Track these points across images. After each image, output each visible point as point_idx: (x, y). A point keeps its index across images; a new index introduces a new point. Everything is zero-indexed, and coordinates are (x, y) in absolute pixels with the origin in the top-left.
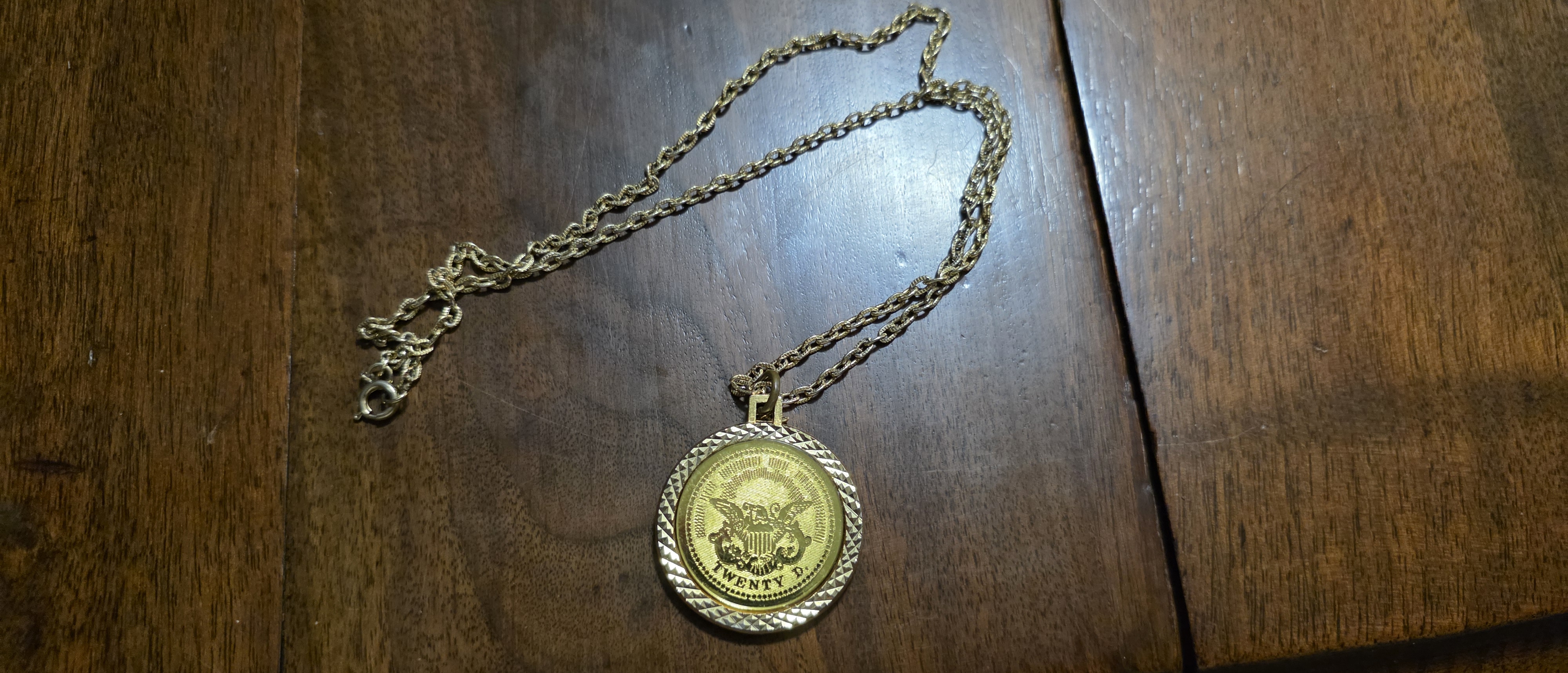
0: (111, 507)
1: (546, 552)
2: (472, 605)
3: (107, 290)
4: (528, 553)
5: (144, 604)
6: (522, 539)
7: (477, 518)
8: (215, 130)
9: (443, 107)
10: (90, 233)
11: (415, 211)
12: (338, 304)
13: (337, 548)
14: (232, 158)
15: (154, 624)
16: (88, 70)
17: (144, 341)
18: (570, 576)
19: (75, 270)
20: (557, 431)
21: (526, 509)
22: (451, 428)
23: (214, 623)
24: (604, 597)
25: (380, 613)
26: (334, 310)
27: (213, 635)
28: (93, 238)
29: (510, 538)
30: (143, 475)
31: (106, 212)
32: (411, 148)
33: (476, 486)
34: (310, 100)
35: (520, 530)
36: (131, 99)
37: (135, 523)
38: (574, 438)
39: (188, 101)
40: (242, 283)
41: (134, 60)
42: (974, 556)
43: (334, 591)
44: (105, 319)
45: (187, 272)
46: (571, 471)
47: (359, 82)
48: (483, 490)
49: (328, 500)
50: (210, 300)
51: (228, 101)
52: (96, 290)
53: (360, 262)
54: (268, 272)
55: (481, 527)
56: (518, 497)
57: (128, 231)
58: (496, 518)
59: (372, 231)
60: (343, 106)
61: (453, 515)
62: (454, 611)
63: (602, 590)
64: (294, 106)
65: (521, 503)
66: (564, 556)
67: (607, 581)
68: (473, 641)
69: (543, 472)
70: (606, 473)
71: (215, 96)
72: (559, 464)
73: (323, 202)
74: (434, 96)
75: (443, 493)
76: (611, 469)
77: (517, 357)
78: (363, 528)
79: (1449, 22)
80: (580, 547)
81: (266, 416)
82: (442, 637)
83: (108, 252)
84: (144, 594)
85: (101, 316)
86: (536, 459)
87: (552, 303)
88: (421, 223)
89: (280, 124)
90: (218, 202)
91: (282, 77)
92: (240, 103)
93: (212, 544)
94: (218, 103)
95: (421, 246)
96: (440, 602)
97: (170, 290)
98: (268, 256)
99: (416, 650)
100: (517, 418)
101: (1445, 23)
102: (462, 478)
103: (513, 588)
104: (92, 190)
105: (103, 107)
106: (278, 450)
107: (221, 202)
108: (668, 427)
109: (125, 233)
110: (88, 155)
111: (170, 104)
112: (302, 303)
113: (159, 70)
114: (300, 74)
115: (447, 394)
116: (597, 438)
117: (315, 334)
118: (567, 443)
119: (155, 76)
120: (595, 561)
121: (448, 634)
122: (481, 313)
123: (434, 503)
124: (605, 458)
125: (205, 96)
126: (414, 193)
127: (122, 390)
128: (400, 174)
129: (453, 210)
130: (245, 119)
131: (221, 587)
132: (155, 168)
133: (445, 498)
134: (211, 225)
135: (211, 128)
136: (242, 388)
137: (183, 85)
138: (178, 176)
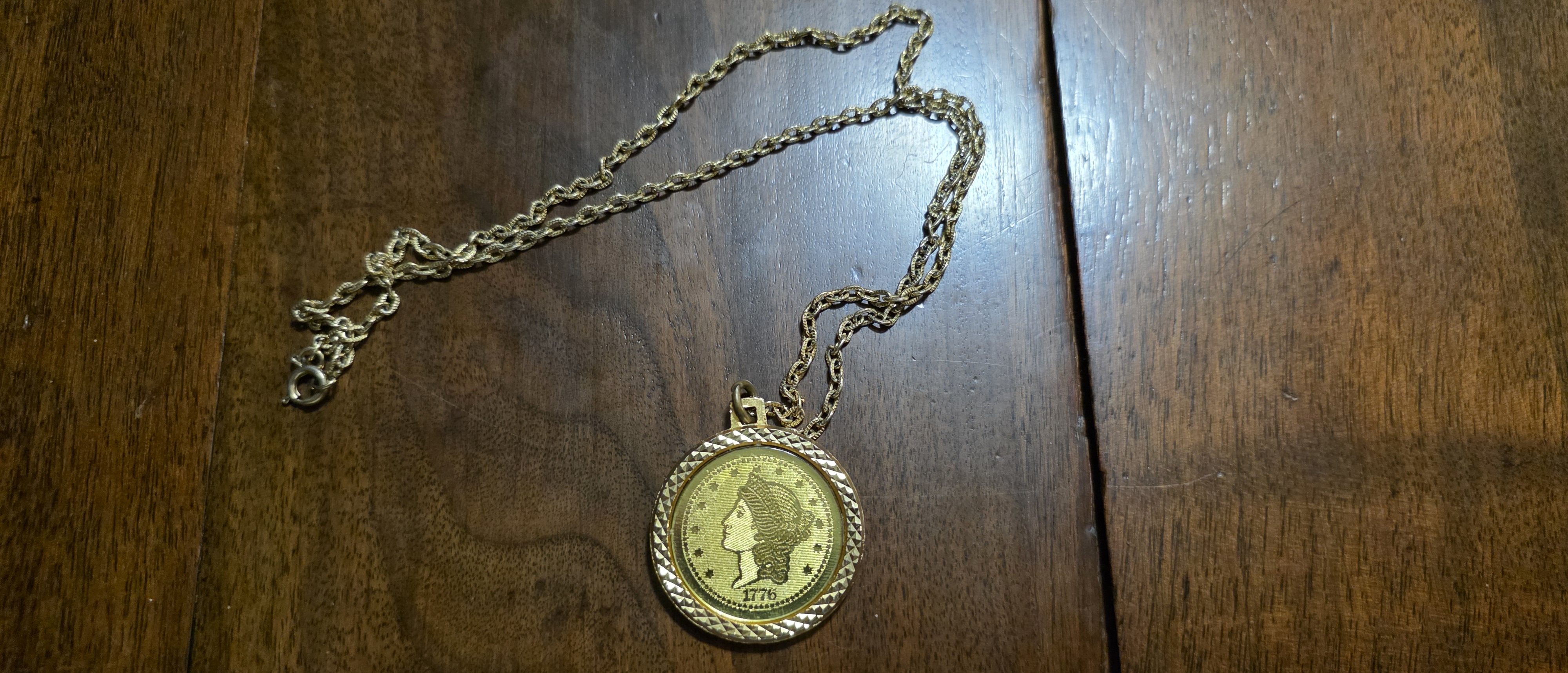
0: (35, 475)
1: (464, 553)
2: (385, 602)
3: (48, 253)
4: (445, 553)
5: (59, 576)
6: (441, 537)
7: (398, 513)
8: (168, 96)
9: (400, 85)
10: (35, 195)
11: (361, 192)
12: (276, 284)
13: (256, 532)
14: (183, 125)
15: (68, 597)
16: (46, 26)
17: (80, 308)
18: (486, 579)
19: (17, 231)
20: (485, 429)
21: (448, 507)
22: (379, 419)
23: (127, 601)
24: (519, 603)
25: (293, 602)
26: (271, 289)
27: (125, 613)
28: (37, 200)
29: (429, 535)
30: (68, 444)
31: (53, 174)
32: (363, 126)
33: (399, 480)
34: (266, 70)
35: (440, 527)
36: (86, 60)
37: (56, 494)
38: (503, 436)
39: (143, 64)
40: (183, 256)
41: (92, 19)
42: (903, 588)
43: (249, 577)
44: (43, 282)
45: (128, 241)
46: (496, 471)
47: (316, 55)
48: (405, 484)
49: (249, 483)
50: (149, 271)
51: (183, 67)
52: (37, 253)
53: (302, 241)
54: (209, 246)
55: (401, 522)
56: (441, 494)
57: (72, 194)
58: (416, 514)
59: (317, 210)
60: (298, 78)
61: (373, 507)
62: (367, 606)
63: (518, 597)
64: (249, 76)
65: (443, 500)
66: (482, 558)
67: (522, 586)
68: (383, 638)
69: (468, 471)
70: (532, 475)
71: (170, 61)
72: (484, 463)
73: (270, 176)
74: (393, 73)
75: (365, 484)
76: (538, 472)
77: (452, 350)
78: (282, 515)
79: (1467, 55)
80: (499, 550)
81: (196, 394)
82: (352, 631)
83: (51, 215)
84: (60, 566)
85: (39, 280)
86: (461, 456)
87: (491, 296)
88: (366, 204)
89: (233, 93)
90: (165, 170)
91: (240, 45)
92: (195, 69)
93: (131, 520)
94: (172, 68)
95: (364, 228)
96: (353, 595)
97: (110, 258)
98: (210, 229)
99: (325, 643)
100: (446, 412)
101: (1462, 56)
102: (385, 471)
103: (427, 587)
104: (40, 151)
105: (57, 65)
106: (205, 429)
107: (168, 170)
108: (599, 432)
109: (70, 196)
110: (38, 114)
111: (125, 66)
112: (241, 279)
113: (117, 29)
114: (257, 43)
115: (378, 383)
116: (525, 439)
117: (250, 313)
118: (494, 442)
119: (112, 37)
120: (513, 565)
121: (359, 629)
122: (419, 302)
123: (355, 494)
124: (532, 460)
125: (160, 58)
126: (361, 172)
127: (54, 357)
128: (350, 153)
129: (400, 193)
130: (198, 87)
131: (137, 564)
132: (105, 130)
133: (367, 490)
134: (155, 194)
135: (164, 93)
136: (174, 363)
137: (139, 47)
138: (126, 141)
